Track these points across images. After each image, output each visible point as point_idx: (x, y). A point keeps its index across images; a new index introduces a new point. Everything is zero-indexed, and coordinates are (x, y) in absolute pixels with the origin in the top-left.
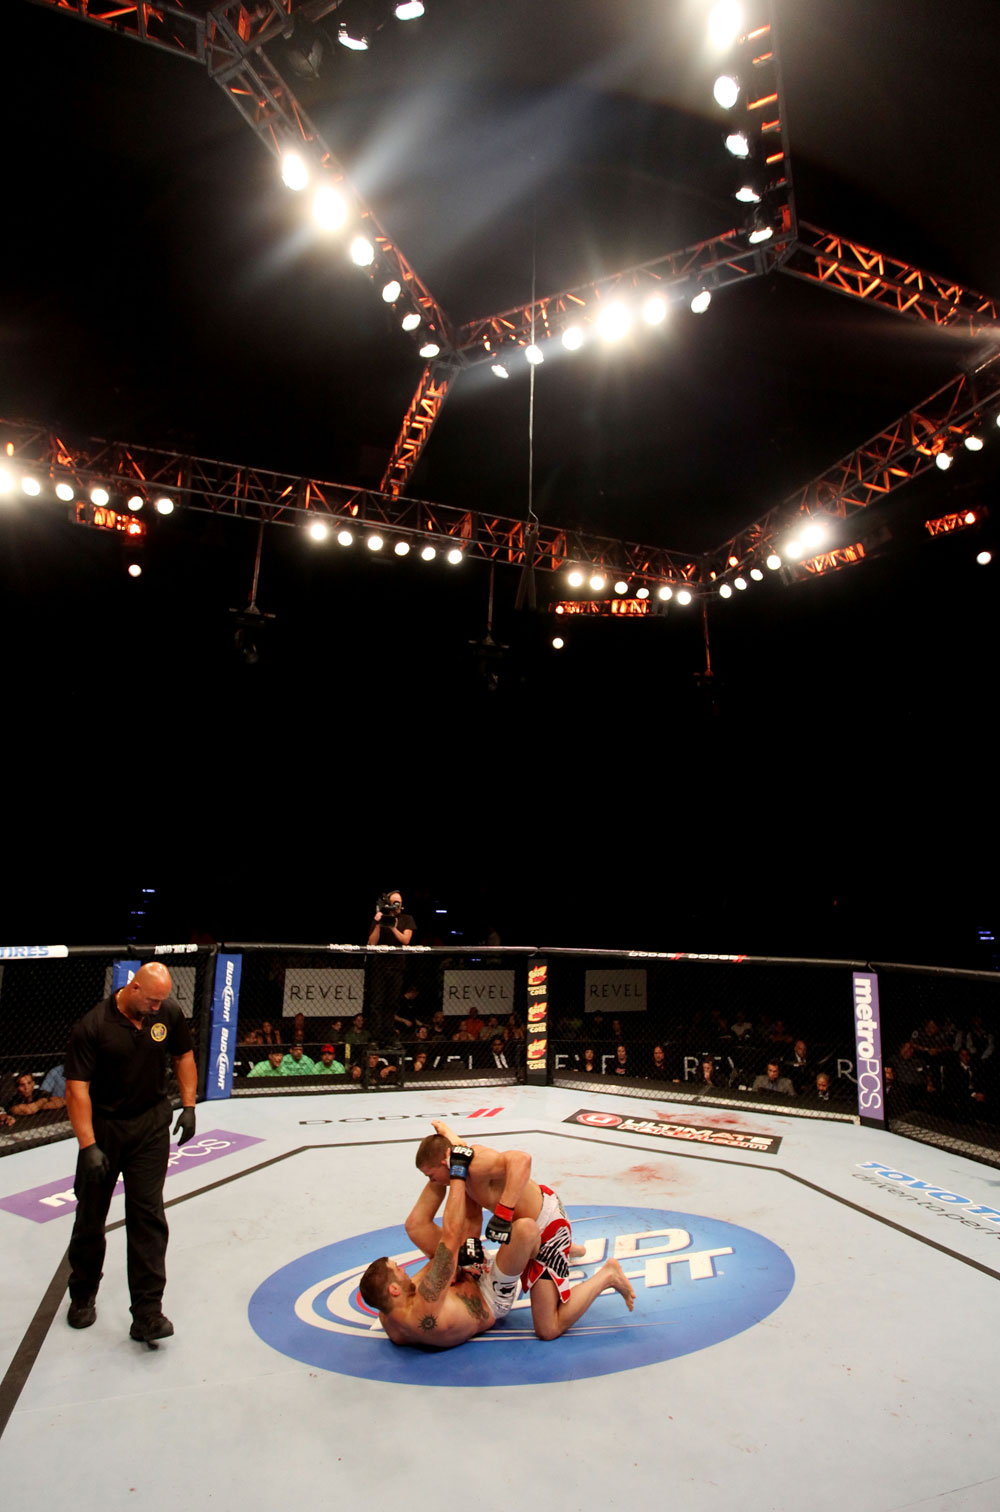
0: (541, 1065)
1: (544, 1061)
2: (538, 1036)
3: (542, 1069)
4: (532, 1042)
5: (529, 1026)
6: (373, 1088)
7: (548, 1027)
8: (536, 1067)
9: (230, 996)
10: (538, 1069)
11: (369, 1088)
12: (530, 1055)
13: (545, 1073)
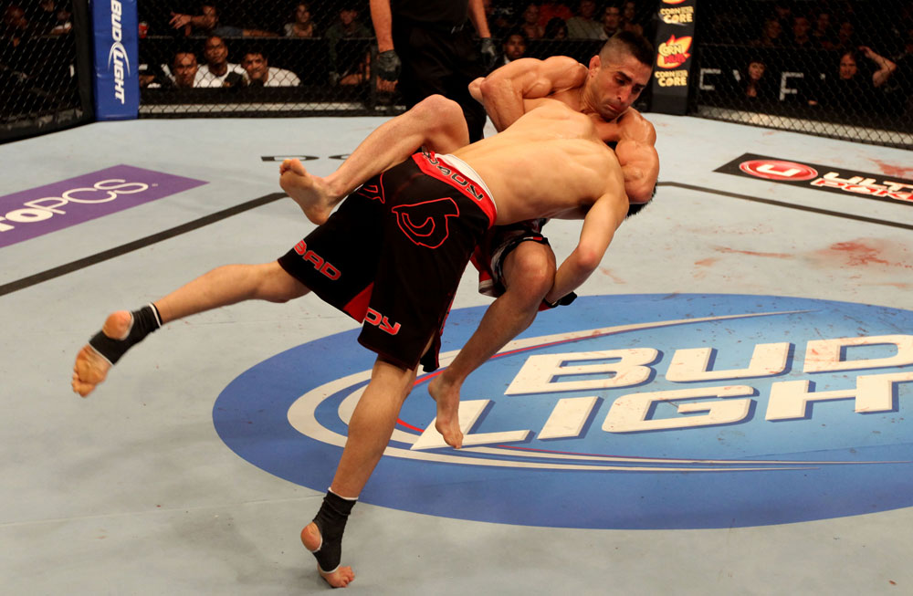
0: (680, 79)
1: (685, 73)
2: (677, 31)
3: (680, 87)
4: (666, 40)
5: (662, 10)
6: (383, 108)
7: (695, 16)
8: (670, 83)
9: (122, 60)
10: (673, 86)
11: (377, 108)
12: (661, 62)
13: (685, 94)
